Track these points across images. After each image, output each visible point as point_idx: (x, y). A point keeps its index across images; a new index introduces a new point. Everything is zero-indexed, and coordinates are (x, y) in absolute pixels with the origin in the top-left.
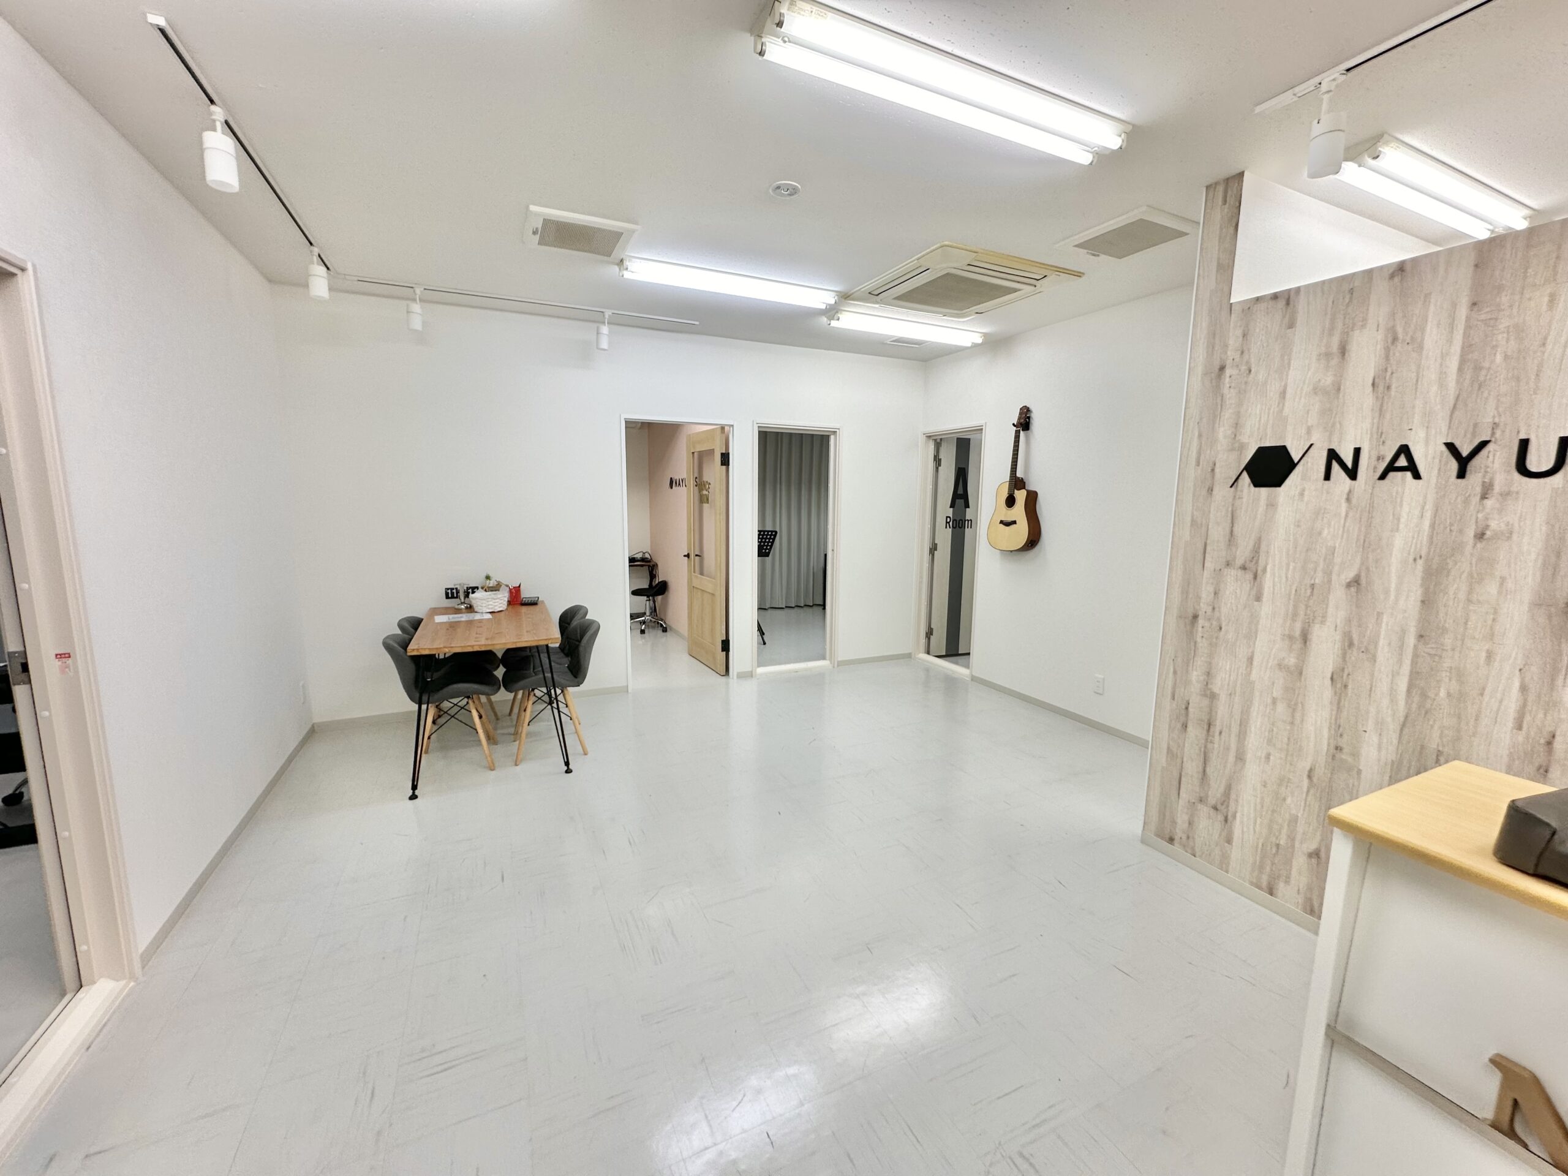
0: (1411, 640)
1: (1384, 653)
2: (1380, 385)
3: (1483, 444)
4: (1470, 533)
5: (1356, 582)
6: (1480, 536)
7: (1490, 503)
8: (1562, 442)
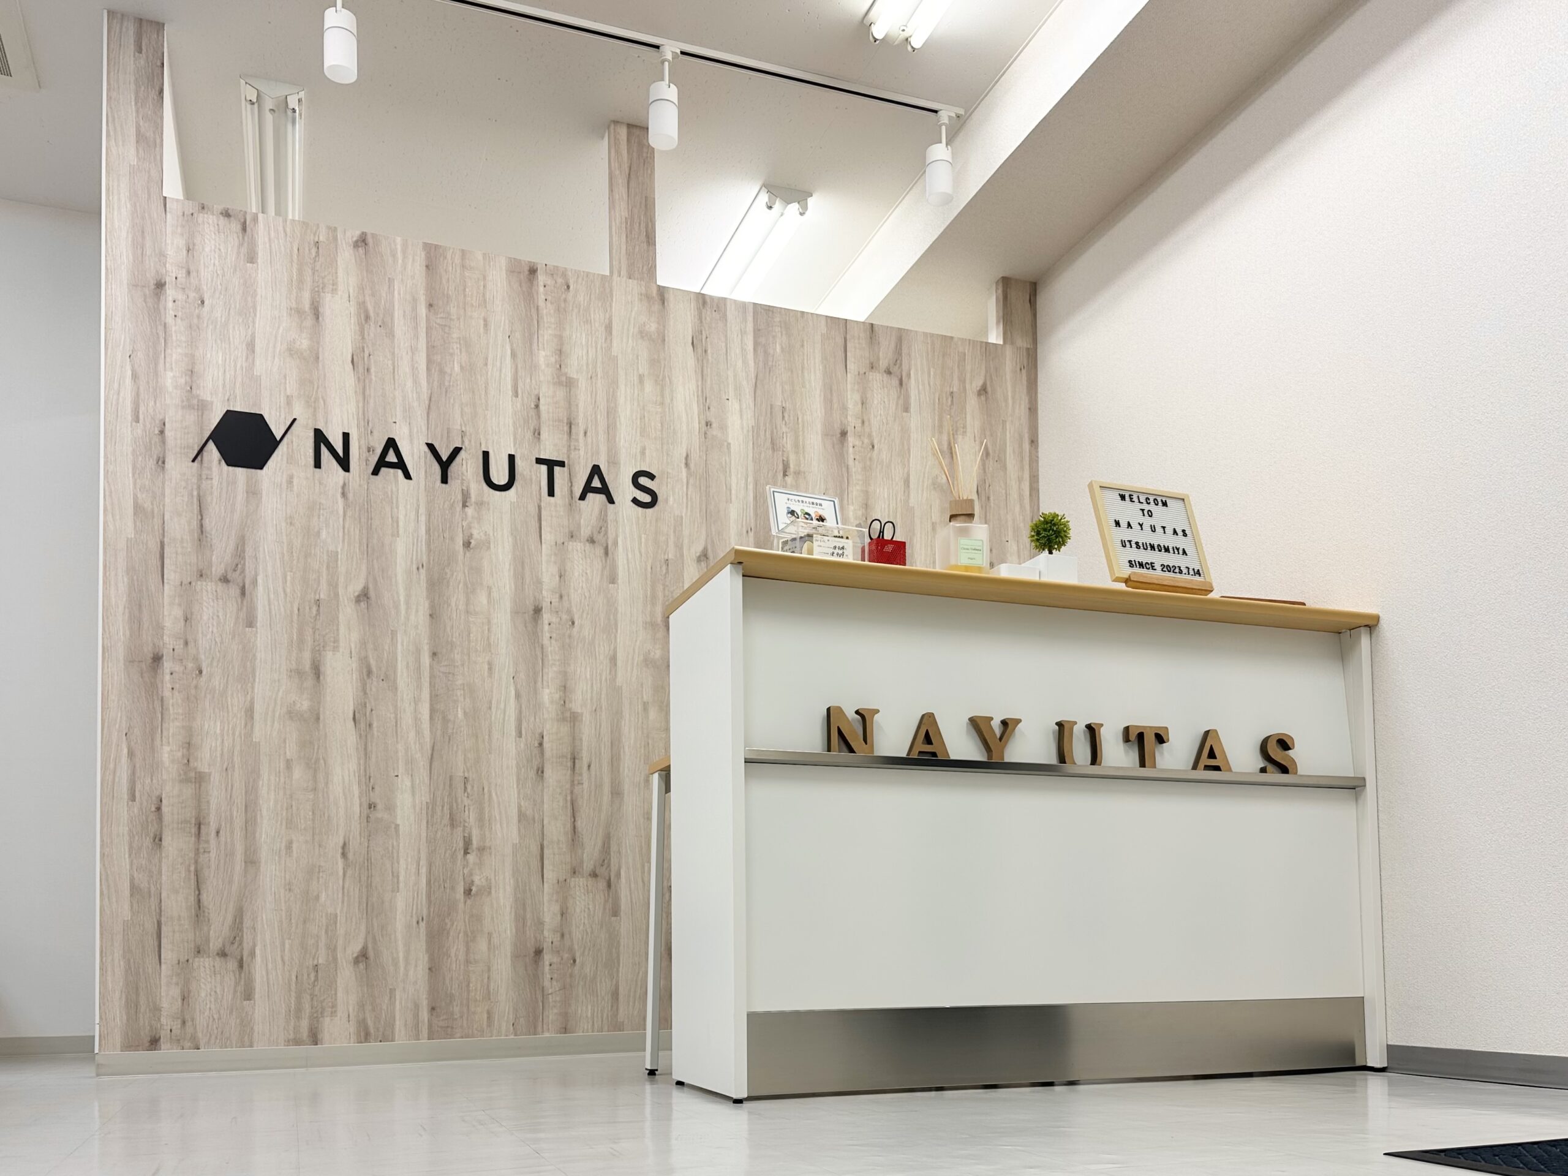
0: (426, 659)
1: (403, 678)
2: (358, 365)
3: (457, 451)
4: (460, 538)
5: (364, 596)
6: (467, 544)
7: (470, 511)
8: (512, 458)
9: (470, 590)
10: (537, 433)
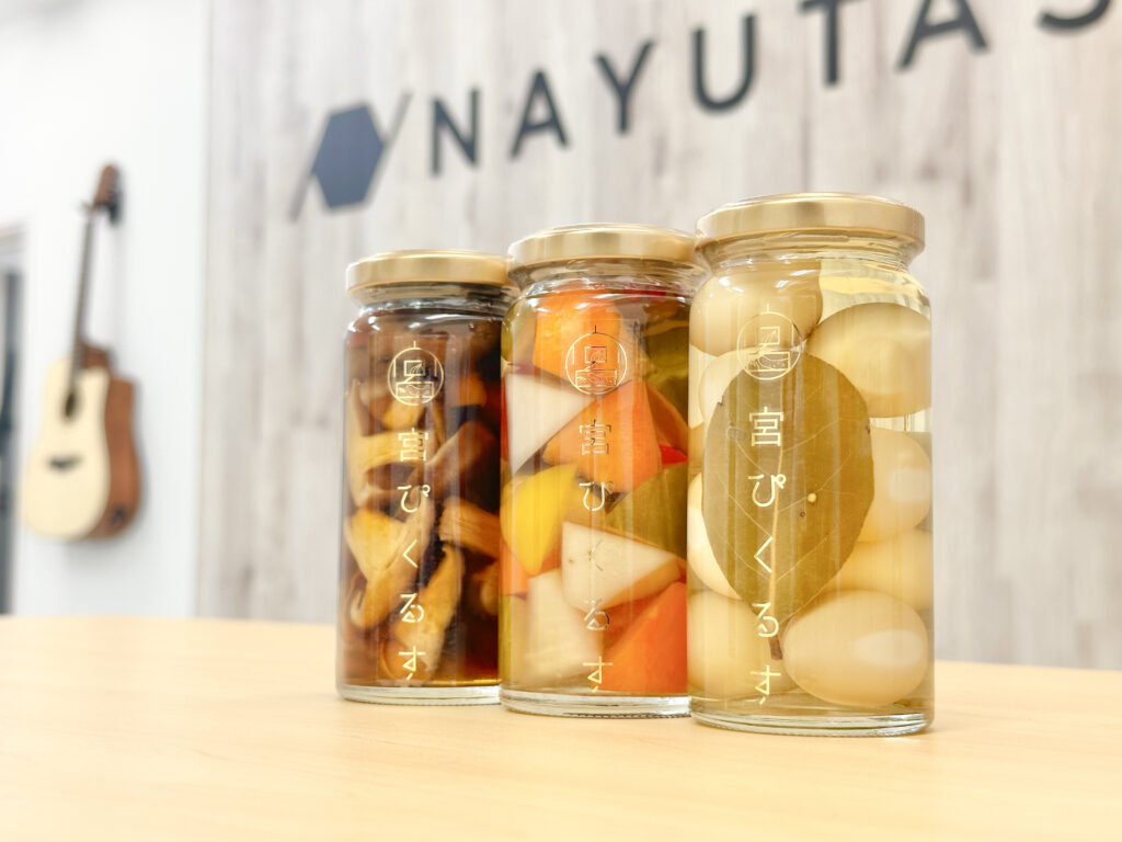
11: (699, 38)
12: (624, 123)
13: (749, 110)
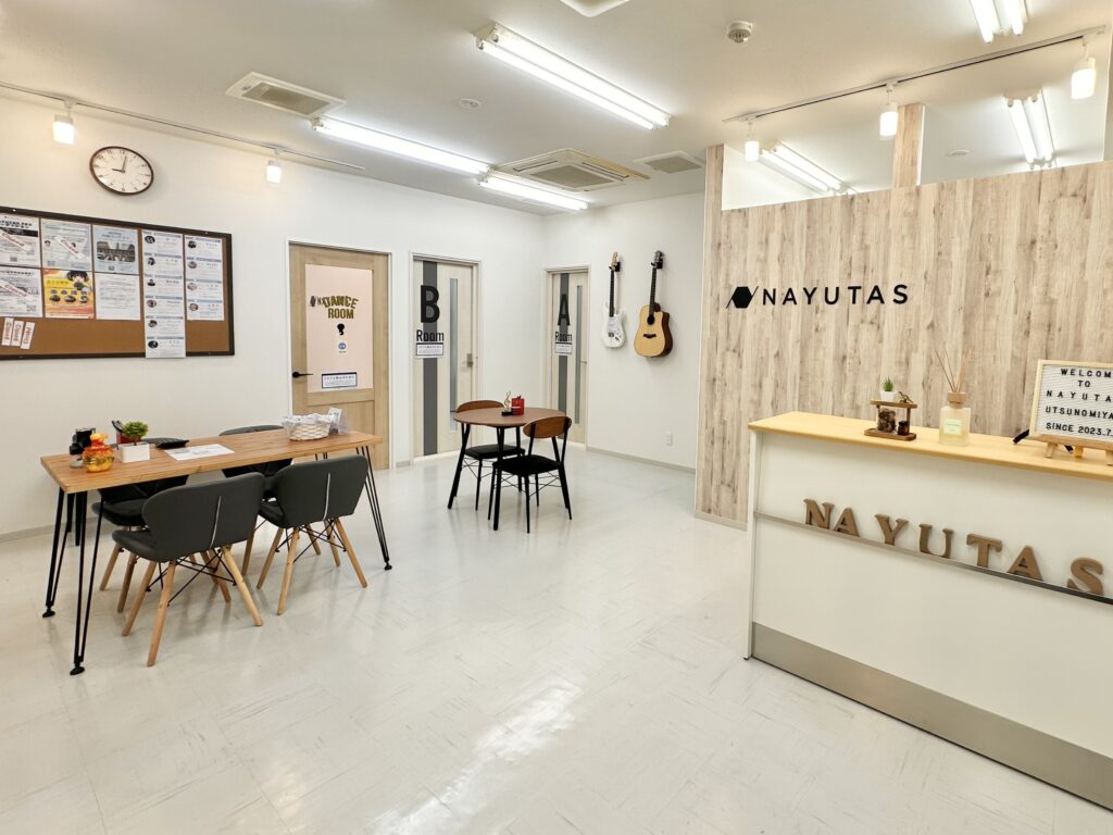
0: (798, 380)
1: (789, 388)
2: (781, 259)
3: (815, 289)
4: (814, 327)
5: (777, 355)
6: (817, 330)
7: (819, 315)
8: (837, 289)
9: (817, 350)
10: (850, 275)
11: (827, 289)
12: (809, 302)
13: (836, 305)
